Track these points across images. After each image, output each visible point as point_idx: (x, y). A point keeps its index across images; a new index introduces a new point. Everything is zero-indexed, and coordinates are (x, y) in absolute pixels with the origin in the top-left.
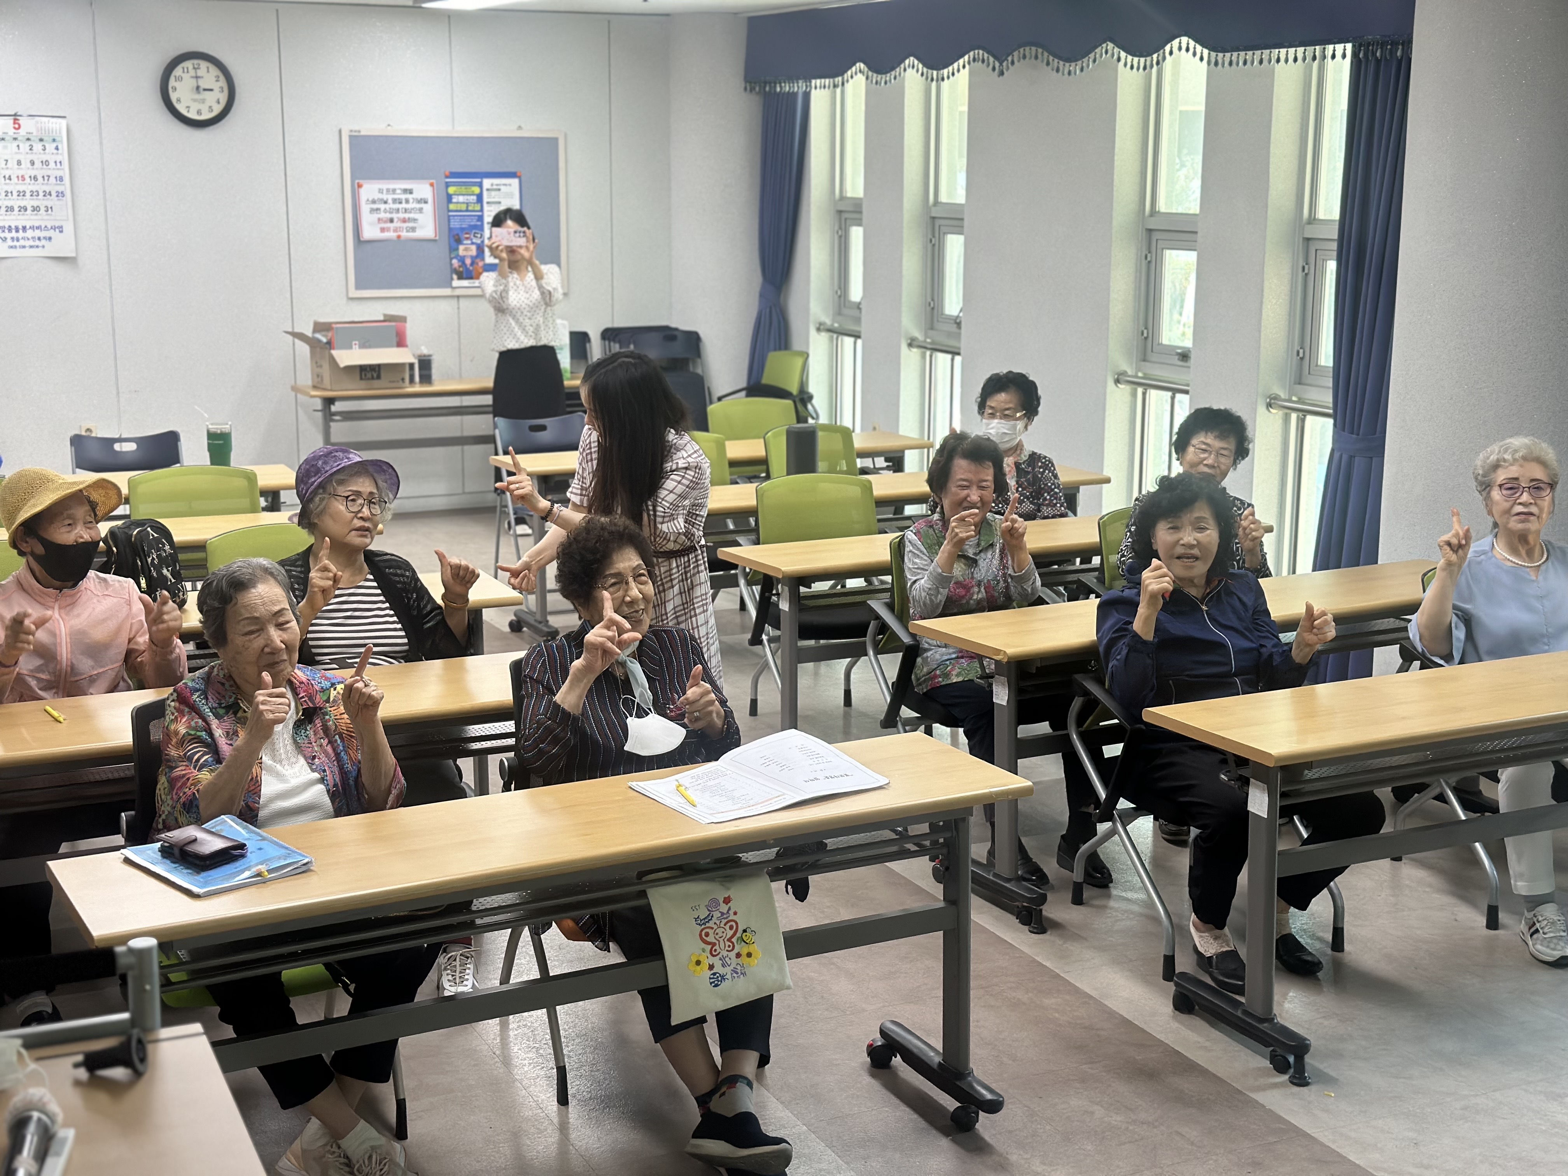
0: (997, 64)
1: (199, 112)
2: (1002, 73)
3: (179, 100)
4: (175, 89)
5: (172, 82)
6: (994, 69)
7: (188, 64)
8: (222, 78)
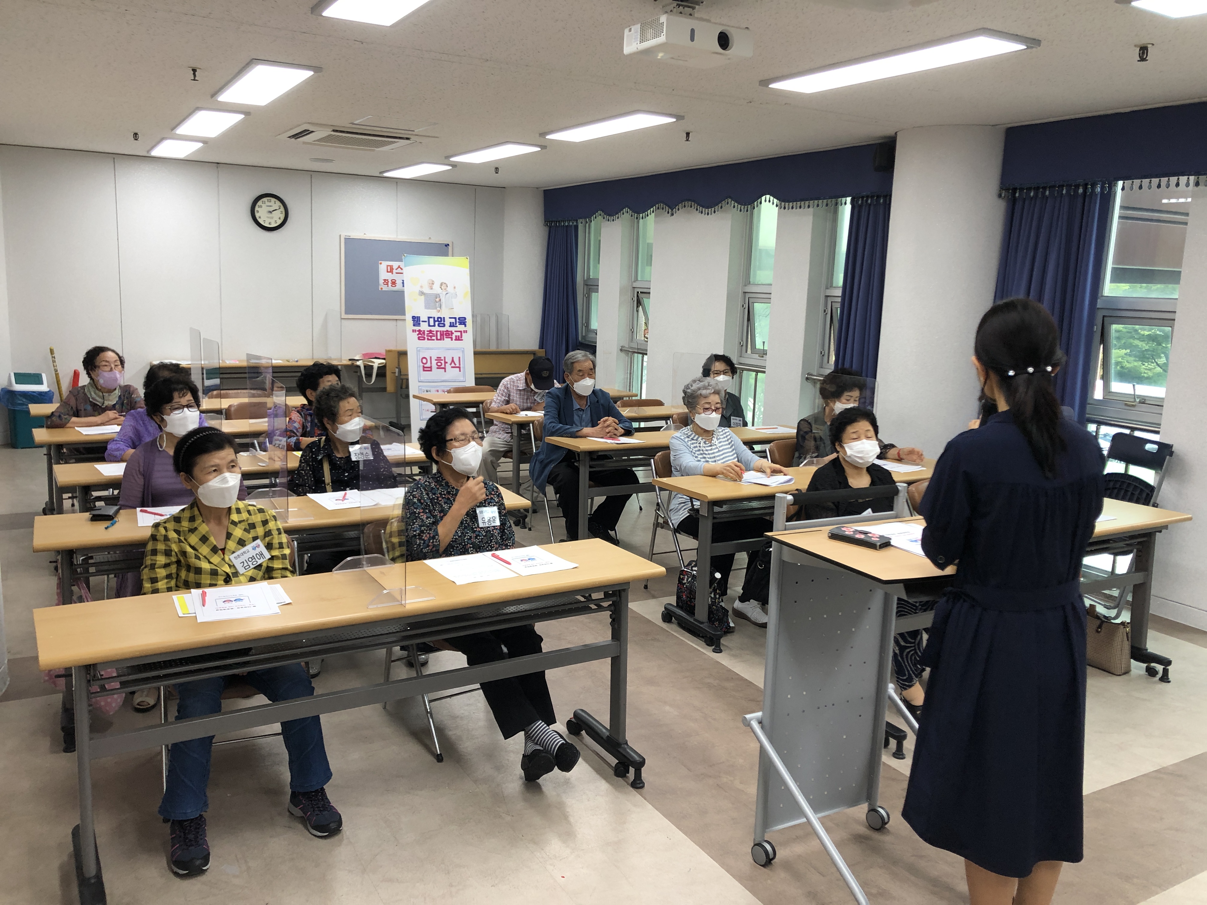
0: (670, 210)
1: (270, 224)
2: (672, 215)
3: (260, 217)
4: (258, 211)
5: (257, 208)
6: (668, 213)
7: (265, 199)
8: (282, 207)
